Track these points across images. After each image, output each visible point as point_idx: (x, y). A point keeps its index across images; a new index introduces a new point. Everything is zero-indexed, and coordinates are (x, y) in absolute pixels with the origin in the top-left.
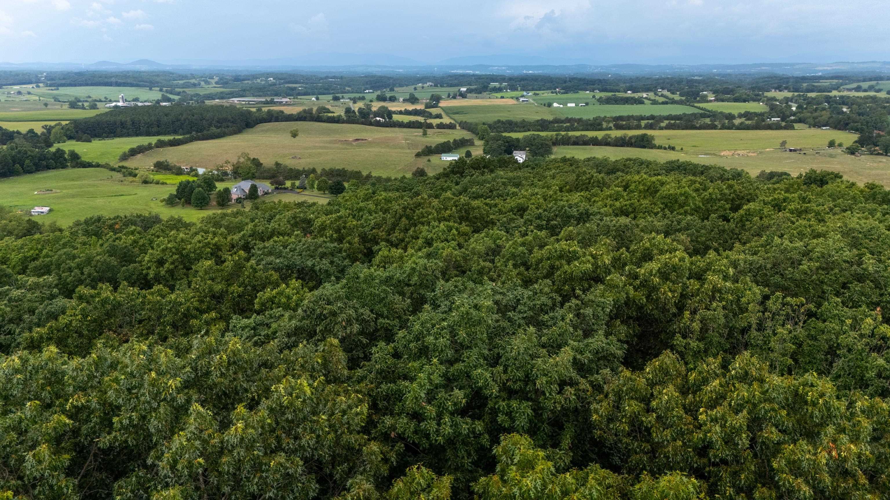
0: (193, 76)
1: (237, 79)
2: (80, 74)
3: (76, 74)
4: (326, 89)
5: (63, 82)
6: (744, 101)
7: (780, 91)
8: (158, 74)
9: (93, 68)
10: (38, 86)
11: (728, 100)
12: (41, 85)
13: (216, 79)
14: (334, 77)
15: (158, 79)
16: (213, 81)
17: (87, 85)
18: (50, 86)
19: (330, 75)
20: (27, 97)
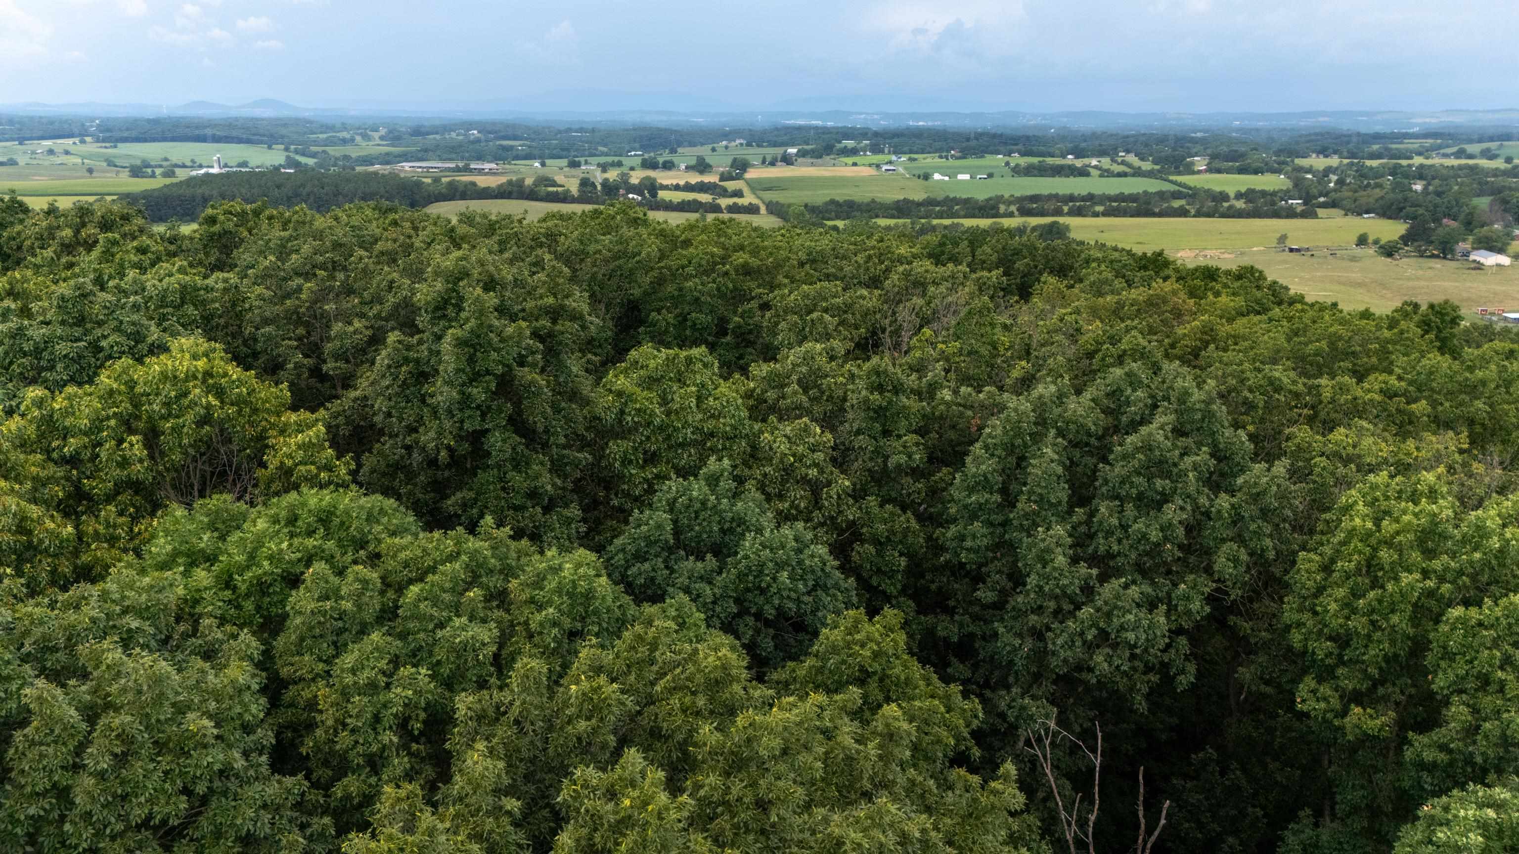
0: (344, 127)
1: (418, 132)
2: (156, 122)
3: (149, 121)
4: (563, 150)
5: (126, 134)
6: (1256, 172)
7: (1326, 156)
8: (284, 123)
9: (181, 113)
10: (83, 142)
11: (1228, 171)
12: (88, 139)
13: (383, 131)
14: (581, 130)
15: (284, 131)
16: (376, 135)
17: (164, 139)
18: (104, 141)
19: (573, 127)
20: (64, 159)
